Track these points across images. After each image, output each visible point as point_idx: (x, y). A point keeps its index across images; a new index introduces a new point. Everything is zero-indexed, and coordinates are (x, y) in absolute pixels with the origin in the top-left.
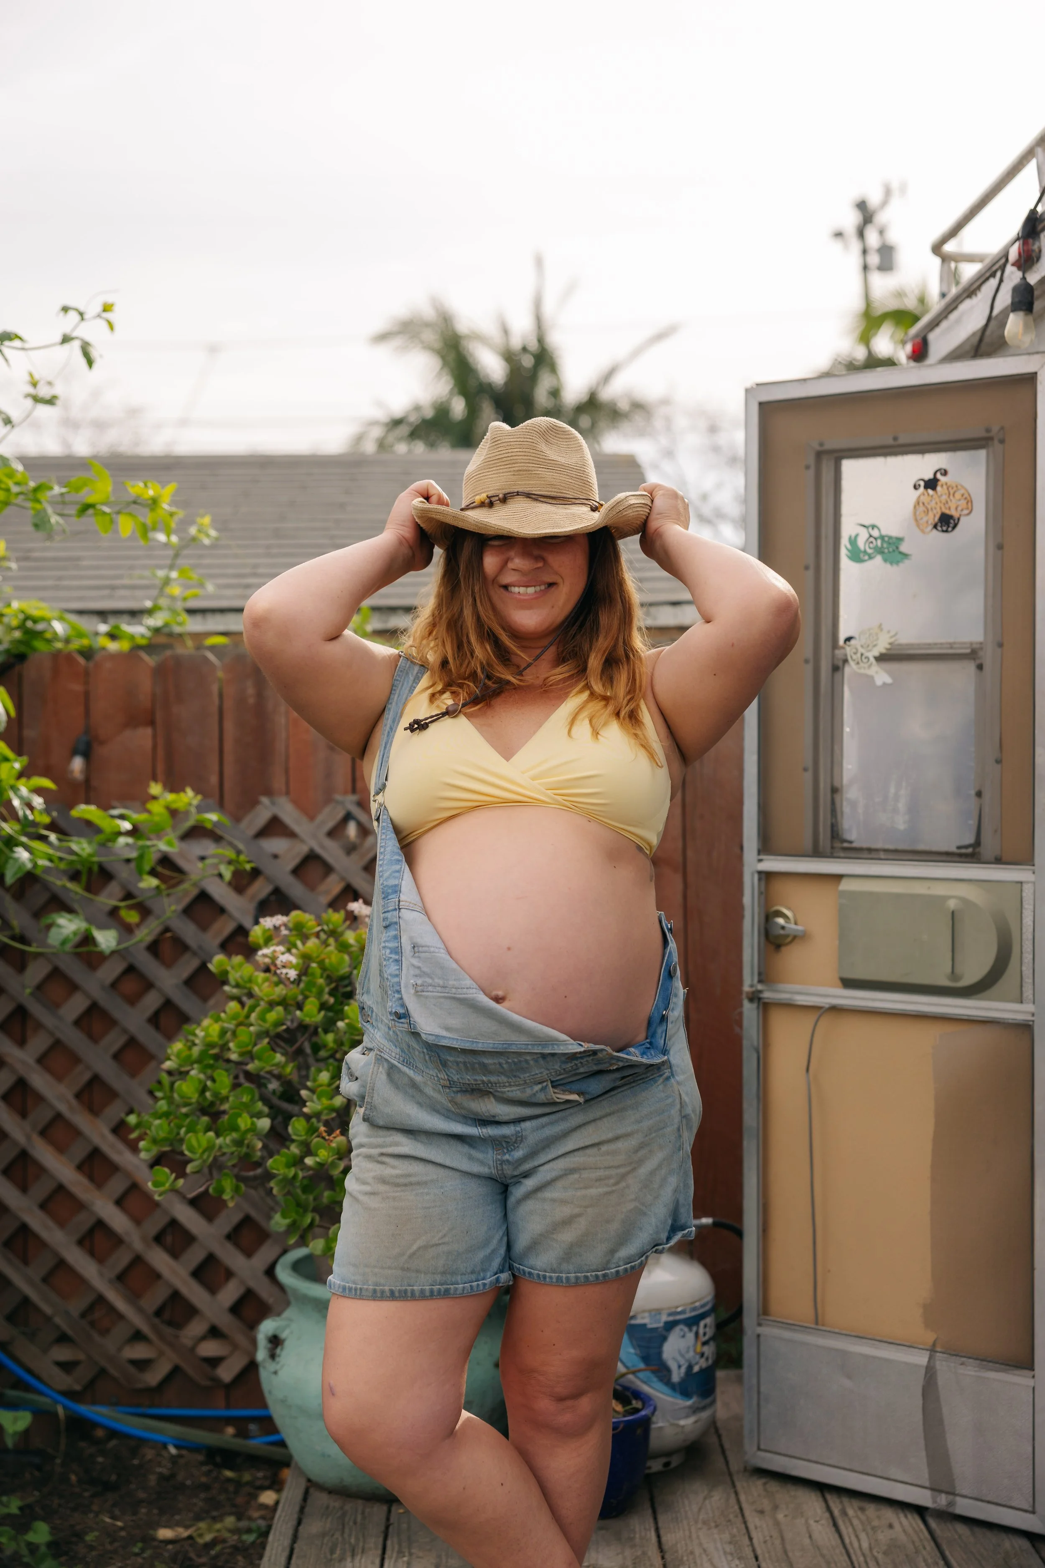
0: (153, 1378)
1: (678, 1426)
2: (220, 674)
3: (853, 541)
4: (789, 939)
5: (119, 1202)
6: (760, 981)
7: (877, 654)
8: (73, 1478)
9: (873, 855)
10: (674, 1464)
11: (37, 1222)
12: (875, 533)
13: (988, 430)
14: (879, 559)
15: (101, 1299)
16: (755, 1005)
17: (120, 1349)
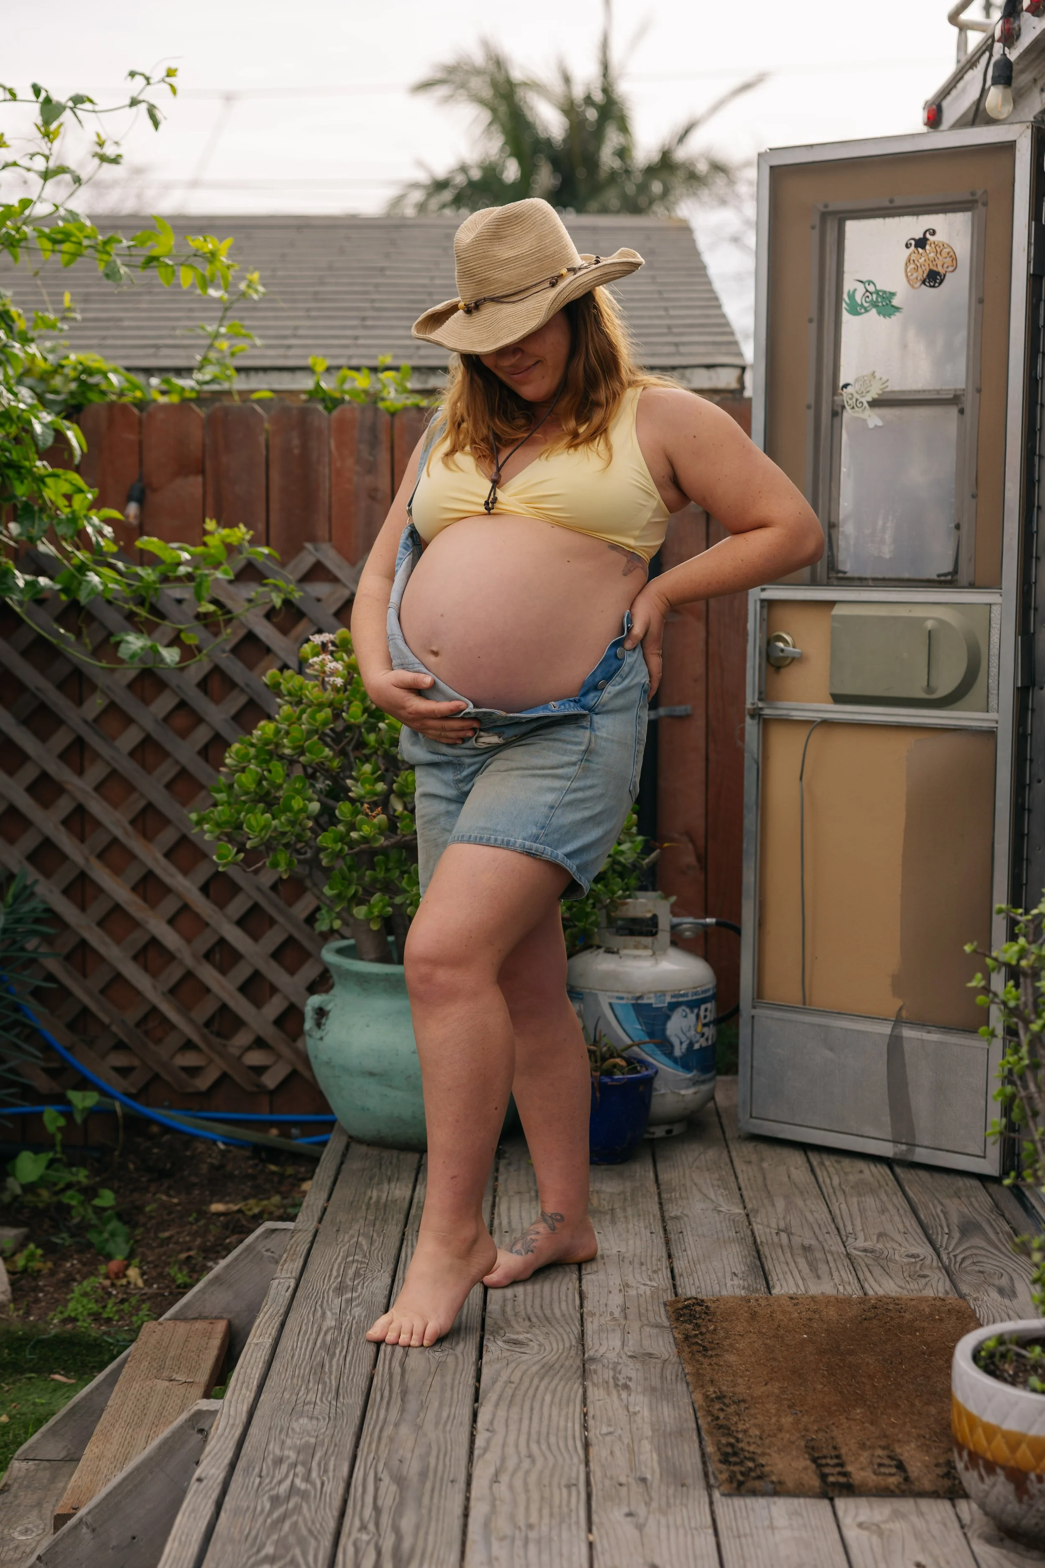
0: (203, 1083)
1: (679, 1094)
2: (267, 426)
3: (852, 296)
4: (788, 661)
5: (171, 922)
6: (760, 699)
7: (870, 399)
8: (131, 1166)
9: (865, 583)
10: (675, 1133)
11: (96, 938)
12: (871, 288)
13: (973, 194)
14: (874, 311)
15: (154, 1010)
16: (756, 722)
17: (172, 1057)
